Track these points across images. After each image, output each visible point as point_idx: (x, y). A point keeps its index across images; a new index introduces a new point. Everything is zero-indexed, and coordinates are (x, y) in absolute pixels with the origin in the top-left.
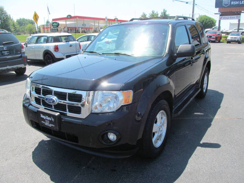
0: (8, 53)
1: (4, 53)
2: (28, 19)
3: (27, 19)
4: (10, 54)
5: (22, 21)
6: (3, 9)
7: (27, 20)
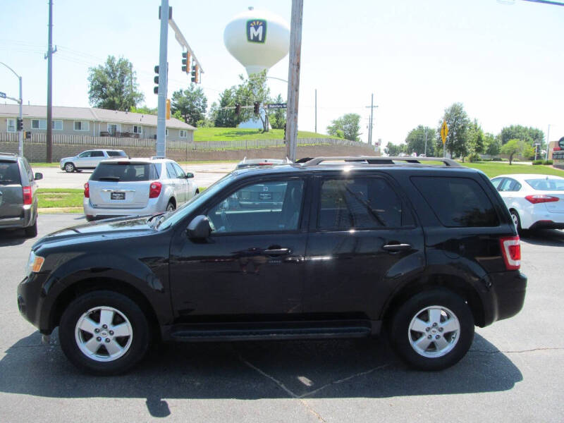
0: (269, 196)
1: (262, 196)
2: (529, 128)
3: (526, 128)
4: (272, 199)
5: (514, 131)
6: (461, 109)
7: (525, 130)
